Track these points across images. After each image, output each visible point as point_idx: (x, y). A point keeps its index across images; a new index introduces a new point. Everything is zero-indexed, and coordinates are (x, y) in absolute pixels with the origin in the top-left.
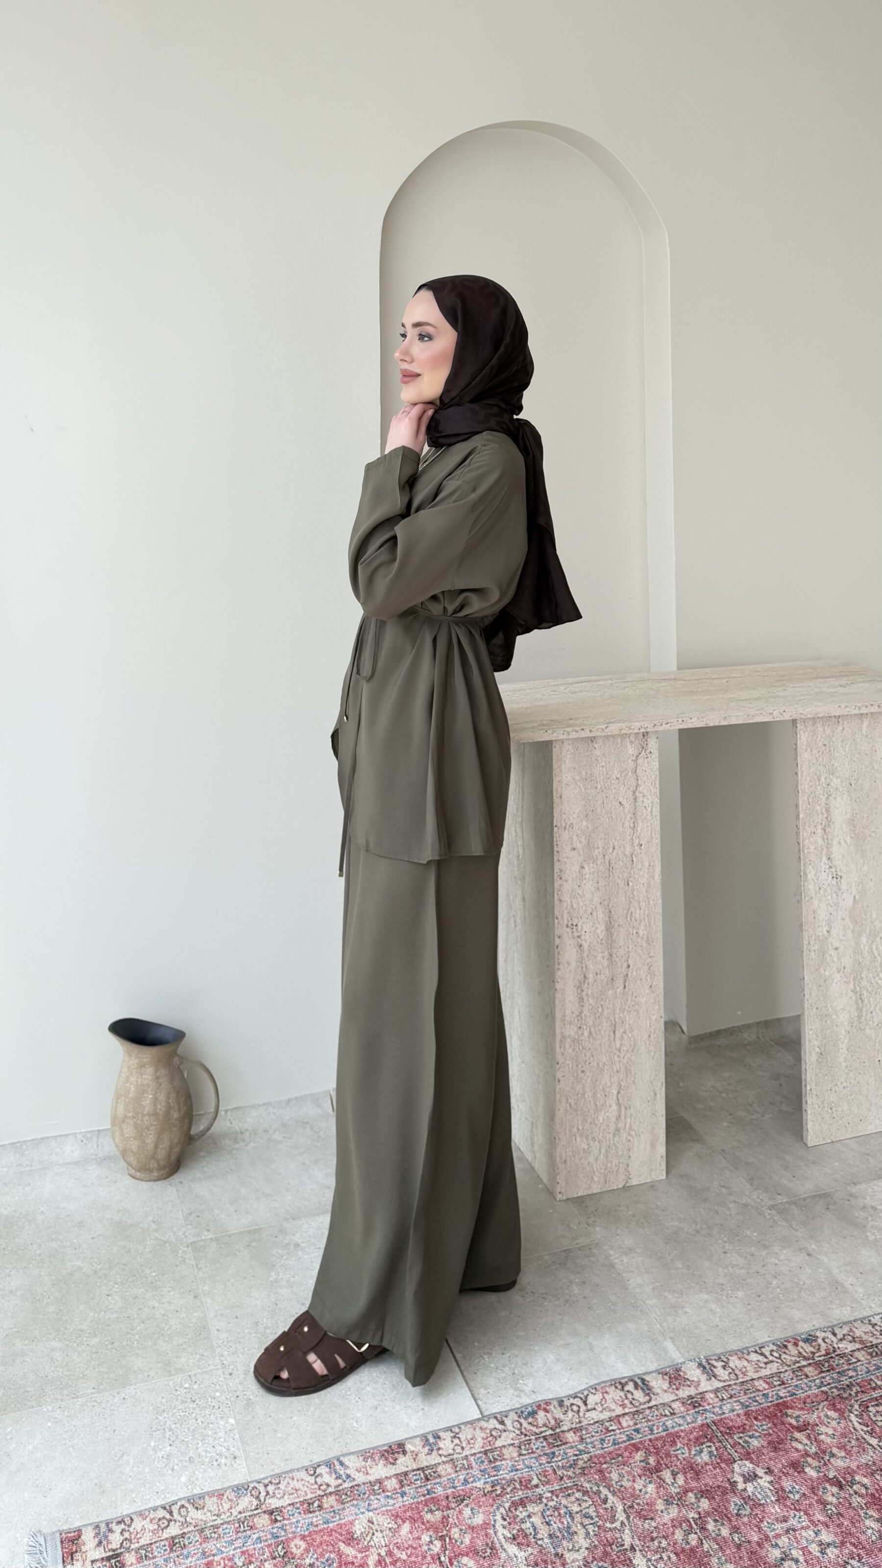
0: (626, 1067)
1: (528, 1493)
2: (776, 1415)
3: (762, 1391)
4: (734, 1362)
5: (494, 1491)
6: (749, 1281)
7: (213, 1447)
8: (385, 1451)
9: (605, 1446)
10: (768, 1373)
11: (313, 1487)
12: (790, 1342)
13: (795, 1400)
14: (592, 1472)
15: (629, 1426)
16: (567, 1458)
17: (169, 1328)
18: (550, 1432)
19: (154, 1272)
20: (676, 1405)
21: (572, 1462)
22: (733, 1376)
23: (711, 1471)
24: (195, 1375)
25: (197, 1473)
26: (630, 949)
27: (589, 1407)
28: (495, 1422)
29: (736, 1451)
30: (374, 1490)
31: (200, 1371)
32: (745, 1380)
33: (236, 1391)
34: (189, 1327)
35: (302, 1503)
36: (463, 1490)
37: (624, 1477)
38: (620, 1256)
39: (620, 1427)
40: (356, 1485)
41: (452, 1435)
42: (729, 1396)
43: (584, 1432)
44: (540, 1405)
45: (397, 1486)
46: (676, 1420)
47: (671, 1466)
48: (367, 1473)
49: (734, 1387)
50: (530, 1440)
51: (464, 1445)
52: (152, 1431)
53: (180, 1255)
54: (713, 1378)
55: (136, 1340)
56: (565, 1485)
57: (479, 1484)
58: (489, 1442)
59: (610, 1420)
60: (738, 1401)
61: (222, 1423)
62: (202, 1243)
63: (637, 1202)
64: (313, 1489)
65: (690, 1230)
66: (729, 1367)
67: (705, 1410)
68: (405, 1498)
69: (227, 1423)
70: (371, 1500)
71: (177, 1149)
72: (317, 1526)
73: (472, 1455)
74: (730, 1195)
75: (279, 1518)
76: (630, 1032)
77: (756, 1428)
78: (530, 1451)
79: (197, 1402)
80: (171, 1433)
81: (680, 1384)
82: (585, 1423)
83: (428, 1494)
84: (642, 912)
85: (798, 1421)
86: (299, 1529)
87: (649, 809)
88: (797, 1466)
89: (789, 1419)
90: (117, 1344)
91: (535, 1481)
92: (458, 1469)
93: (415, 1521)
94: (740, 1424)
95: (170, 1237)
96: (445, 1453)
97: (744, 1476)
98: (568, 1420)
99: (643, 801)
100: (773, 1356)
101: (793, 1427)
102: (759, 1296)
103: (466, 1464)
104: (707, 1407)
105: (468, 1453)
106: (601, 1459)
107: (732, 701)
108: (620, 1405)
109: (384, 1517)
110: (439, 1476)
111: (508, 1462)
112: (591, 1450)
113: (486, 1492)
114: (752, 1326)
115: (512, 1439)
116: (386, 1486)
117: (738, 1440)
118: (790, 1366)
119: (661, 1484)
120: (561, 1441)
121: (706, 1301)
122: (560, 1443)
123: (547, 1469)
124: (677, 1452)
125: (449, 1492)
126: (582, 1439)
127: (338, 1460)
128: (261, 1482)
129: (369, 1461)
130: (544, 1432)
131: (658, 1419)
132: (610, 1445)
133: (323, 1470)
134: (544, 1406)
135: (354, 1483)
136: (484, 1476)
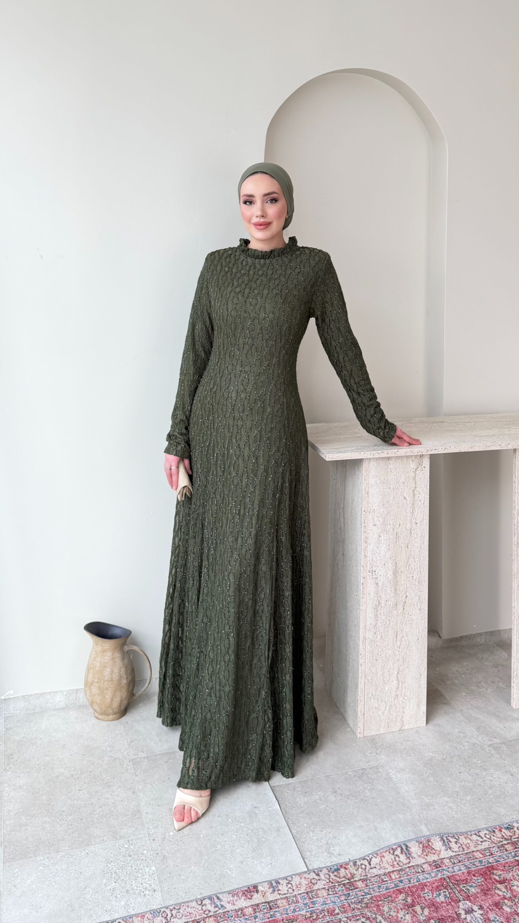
0: (403, 658)
1: (332, 918)
2: (486, 873)
3: (479, 859)
4: (462, 840)
5: (311, 917)
6: (474, 790)
7: (142, 884)
8: (245, 890)
9: (381, 890)
10: (483, 848)
11: (200, 912)
12: (497, 829)
13: (499, 865)
14: (372, 906)
15: (396, 878)
16: (357, 897)
17: (117, 811)
18: (348, 881)
19: (109, 776)
20: (426, 866)
21: (361, 900)
22: (461, 849)
23: (445, 907)
24: (132, 840)
25: (131, 899)
26: (408, 586)
27: (372, 866)
28: (314, 874)
29: (461, 895)
30: (238, 915)
31: (135, 837)
32: (468, 851)
33: (156, 850)
34: (129, 811)
36: (292, 916)
37: (392, 909)
38: (396, 773)
39: (390, 879)
40: (227, 911)
41: (287, 882)
42: (458, 861)
43: (368, 882)
44: (342, 865)
45: (252, 913)
46: (425, 875)
47: (421, 904)
48: (234, 904)
49: (462, 856)
50: (335, 886)
51: (294, 888)
52: (104, 874)
53: (124, 767)
54: (449, 849)
55: (96, 818)
56: (355, 914)
57: (303, 912)
58: (310, 886)
59: (385, 874)
60: (464, 864)
61: (147, 869)
62: (138, 760)
63: (407, 741)
64: (201, 913)
65: (440, 759)
66: (459, 843)
67: (443, 870)
68: (257, 920)
69: (150, 869)
70: (235, 920)
71: (125, 702)
73: (299, 894)
74: (465, 737)
76: (406, 637)
77: (474, 881)
78: (335, 892)
79: (132, 856)
80: (116, 875)
81: (428, 852)
82: (369, 876)
83: (271, 917)
84: (416, 564)
85: (500, 878)
87: (422, 502)
88: (498, 905)
89: (494, 876)
90: (84, 820)
91: (337, 911)
92: (290, 903)
94: (465, 878)
95: (118, 756)
96: (282, 893)
97: (466, 911)
98: (359, 874)
99: (419, 497)
100: (486, 837)
101: (497, 881)
102: (480, 800)
103: (295, 900)
104: (444, 868)
105: (296, 893)
106: (378, 898)
107: (476, 437)
108: (391, 866)
110: (278, 907)
111: (321, 899)
112: (372, 892)
113: (307, 917)
114: (475, 818)
115: (324, 885)
116: (245, 912)
117: (463, 888)
118: (496, 844)
119: (414, 914)
120: (354, 887)
121: (447, 802)
122: (353, 888)
123: (345, 903)
124: (425, 895)
125: (283, 916)
126: (367, 886)
127: (216, 896)
128: (169, 907)
129: (235, 898)
130: (344, 881)
131: (414, 875)
132: (384, 890)
133: (207, 902)
134: (344, 866)
135: (225, 910)
136: (306, 907)
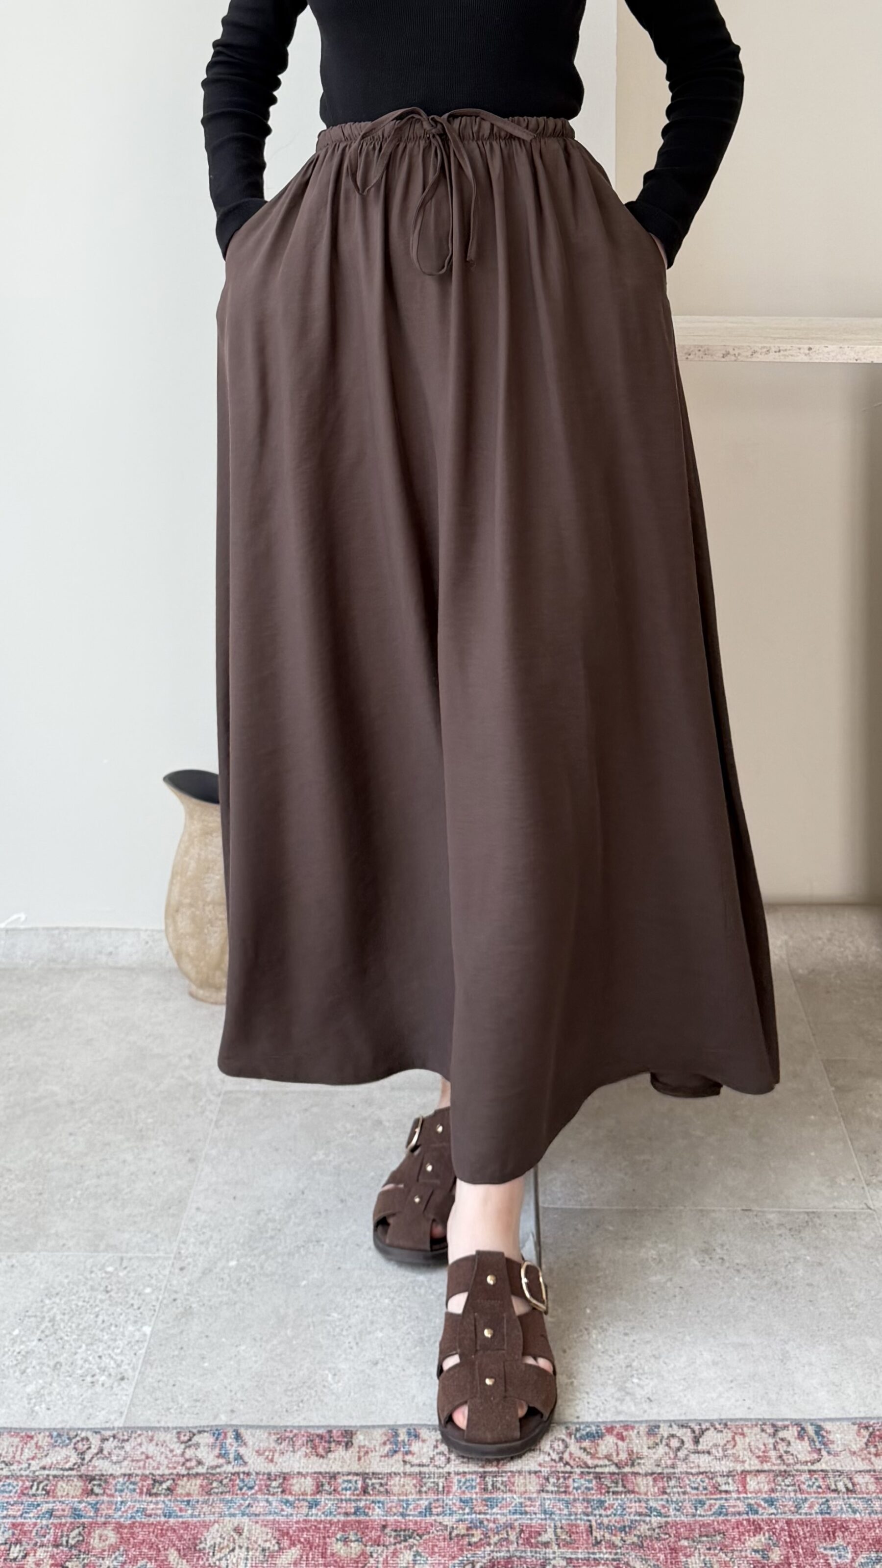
1: (525, 1552)
5: (468, 1535)
7: (101, 1356)
8: (311, 1435)
9: (701, 1512)
11: (174, 1459)
14: (656, 1546)
15: (760, 1491)
16: (623, 1515)
18: (613, 1469)
21: (629, 1524)
27: (700, 1447)
30: (268, 1486)
31: (141, 1255)
33: (176, 1292)
35: (144, 1477)
36: (416, 1523)
39: (741, 1489)
40: (244, 1473)
43: (673, 1483)
44: (616, 1426)
45: (309, 1492)
46: (853, 1502)
48: (272, 1461)
50: (571, 1473)
56: (597, 1556)
57: (448, 1521)
59: (730, 1474)
61: (131, 1329)
64: (179, 1463)
68: (314, 1511)
69: (139, 1330)
70: (255, 1500)
72: (150, 1516)
73: (458, 1474)
75: (97, 1490)
78: (562, 1490)
79: (112, 1293)
82: (682, 1467)
83: (355, 1513)
86: (120, 1513)
91: (544, 1538)
92: (424, 1489)
93: (311, 1549)
98: (652, 1459)
103: (441, 1485)
105: (452, 1470)
106: (683, 1531)
108: (758, 1457)
109: (264, 1529)
110: (387, 1492)
111: (515, 1496)
112: (672, 1512)
113: (455, 1533)
115: (540, 1465)
116: (292, 1485)
120: (624, 1486)
122: (620, 1489)
123: (579, 1523)
124: (829, 1552)
125: (391, 1519)
126: (664, 1493)
127: (234, 1431)
128: (103, 1432)
129: (285, 1444)
130: (601, 1466)
131: (819, 1493)
132: (709, 1513)
133: (205, 1439)
134: (618, 1428)
135: (242, 1469)
136: (464, 1509)
